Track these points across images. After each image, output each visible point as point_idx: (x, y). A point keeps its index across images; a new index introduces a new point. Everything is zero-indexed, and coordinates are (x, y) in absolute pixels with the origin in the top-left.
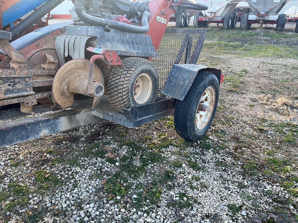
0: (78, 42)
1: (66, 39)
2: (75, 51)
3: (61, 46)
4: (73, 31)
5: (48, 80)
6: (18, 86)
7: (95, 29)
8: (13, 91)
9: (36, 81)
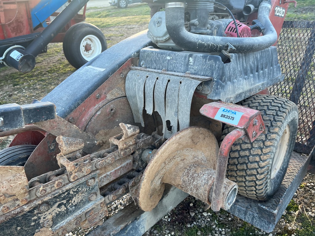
0: (175, 90)
1: (147, 81)
2: (168, 106)
3: (138, 93)
4: (155, 61)
5: (123, 165)
6: (76, 200)
7: (205, 61)
8: (67, 213)
9: (105, 175)
